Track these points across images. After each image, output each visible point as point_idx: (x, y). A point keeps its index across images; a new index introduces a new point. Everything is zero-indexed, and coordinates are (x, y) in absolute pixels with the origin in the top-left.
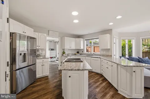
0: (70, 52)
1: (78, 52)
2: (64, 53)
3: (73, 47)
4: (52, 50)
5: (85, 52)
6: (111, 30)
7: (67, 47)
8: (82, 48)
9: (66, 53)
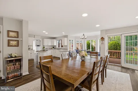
0: (48, 47)
1: (53, 47)
2: (44, 48)
3: (50, 44)
4: (38, 46)
5: (57, 47)
6: (67, 36)
7: (45, 44)
8: (55, 45)
9: (46, 47)
